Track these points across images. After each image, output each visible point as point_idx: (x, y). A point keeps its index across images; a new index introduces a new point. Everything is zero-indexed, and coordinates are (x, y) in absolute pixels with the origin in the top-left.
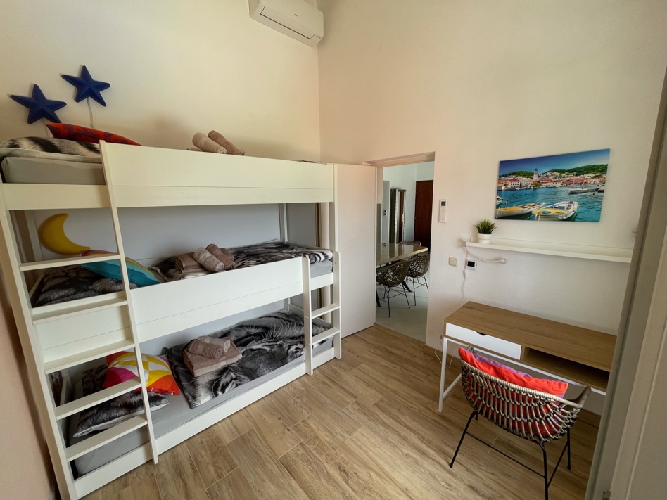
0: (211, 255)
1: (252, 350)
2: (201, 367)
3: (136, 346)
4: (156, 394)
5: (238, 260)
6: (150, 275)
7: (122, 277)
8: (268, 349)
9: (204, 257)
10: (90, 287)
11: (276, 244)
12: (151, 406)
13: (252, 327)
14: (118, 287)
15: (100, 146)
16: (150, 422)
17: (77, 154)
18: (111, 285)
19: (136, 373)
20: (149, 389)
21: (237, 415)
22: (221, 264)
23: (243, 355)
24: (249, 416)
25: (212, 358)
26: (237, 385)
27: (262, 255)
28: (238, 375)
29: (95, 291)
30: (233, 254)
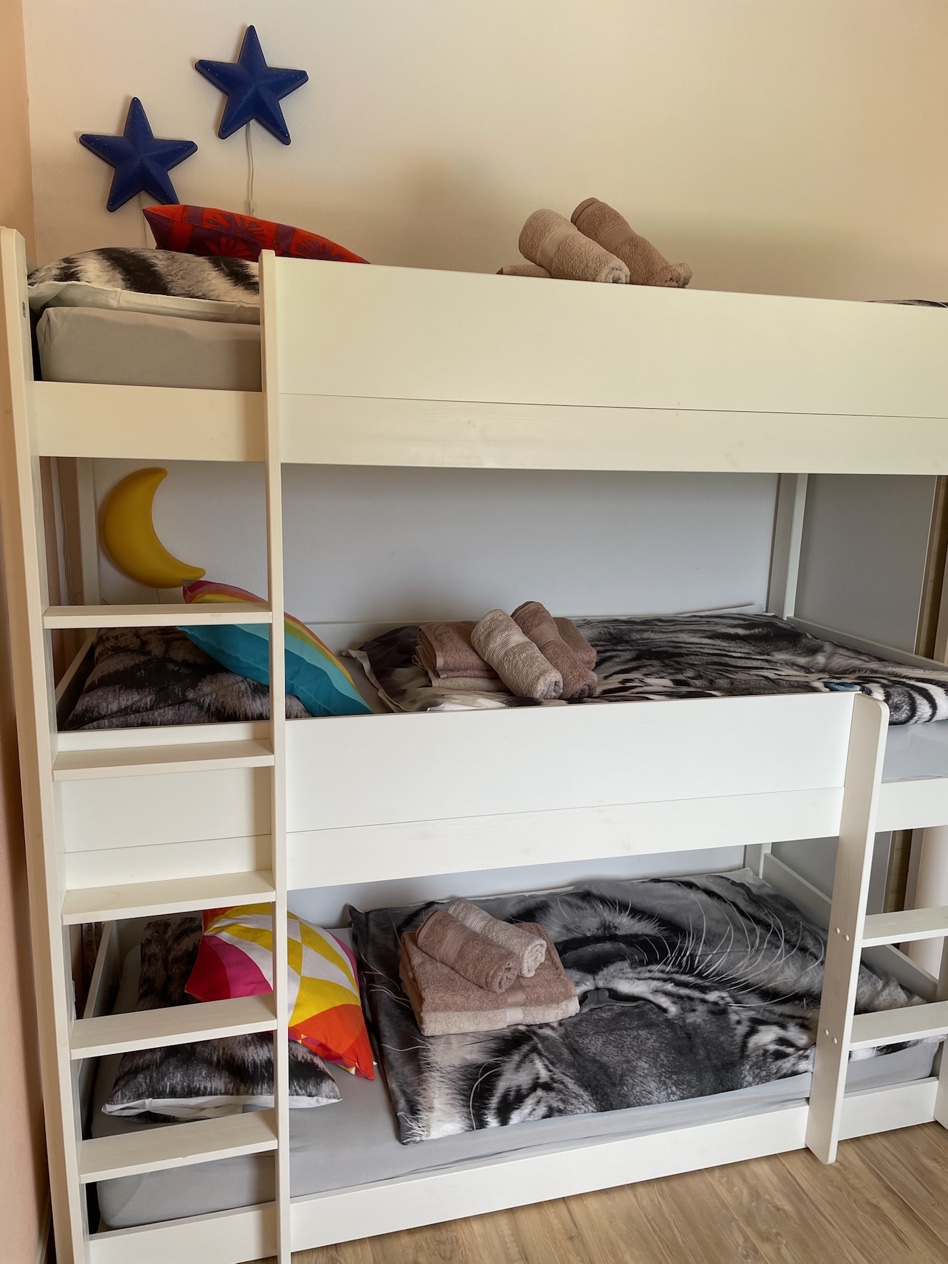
0: (526, 639)
1: (615, 995)
2: (447, 1008)
3: (279, 897)
4: (309, 1057)
5: (609, 668)
6: (343, 681)
7: (269, 674)
8: (673, 1010)
9: (505, 643)
10: (191, 695)
11: (750, 622)
12: (293, 1093)
13: (623, 907)
14: (256, 706)
15: (261, 268)
16: (283, 1144)
17: (203, 297)
18: (240, 695)
19: (267, 974)
20: (293, 1034)
21: (534, 1215)
22: (555, 676)
23: (581, 1003)
24: (574, 1236)
25: (484, 986)
26: (551, 1113)
27: (693, 660)
28: (559, 1076)
29: (201, 707)
30: (594, 642)
